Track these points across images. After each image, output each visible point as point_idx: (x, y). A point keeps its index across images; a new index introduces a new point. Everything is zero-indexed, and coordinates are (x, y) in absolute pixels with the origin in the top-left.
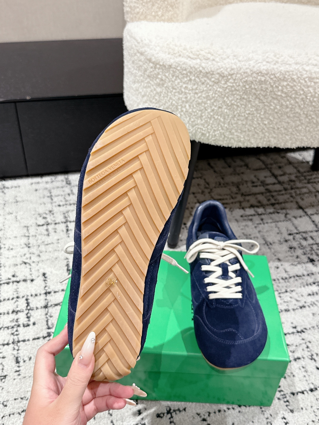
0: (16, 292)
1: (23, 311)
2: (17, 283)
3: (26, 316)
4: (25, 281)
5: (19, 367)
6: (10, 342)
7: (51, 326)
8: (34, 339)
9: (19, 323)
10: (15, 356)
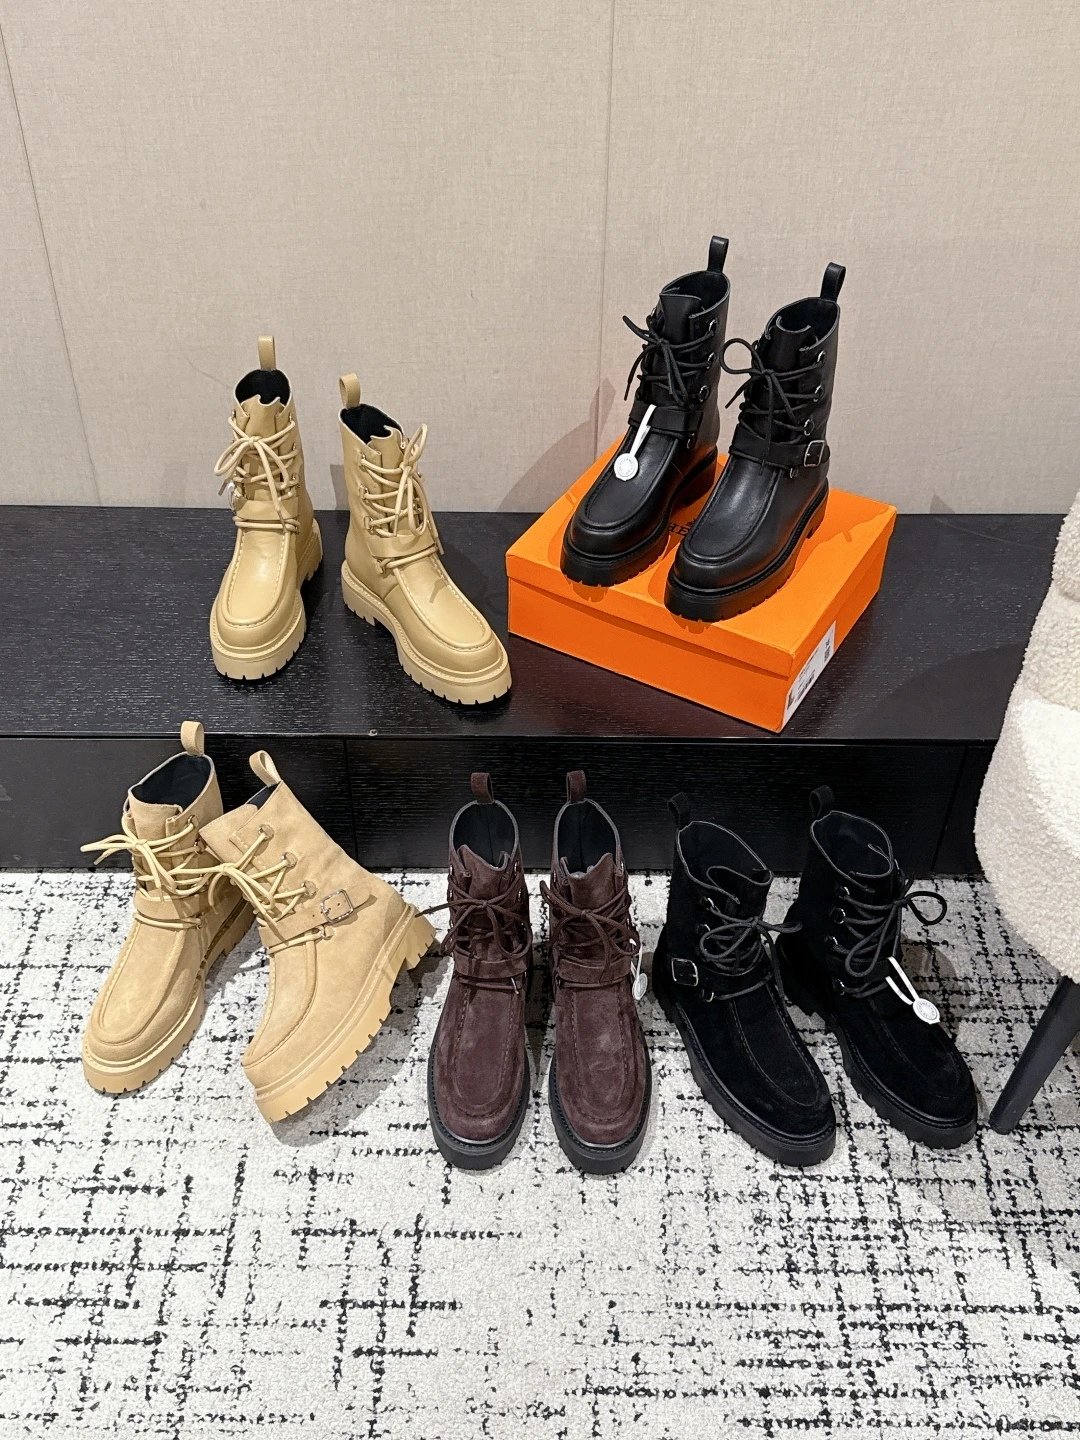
0: (122, 1216)
1: (121, 1269)
2: (128, 1192)
3: (125, 1283)
4: (147, 1189)
5: (82, 1399)
6: (82, 1340)
7: (165, 1319)
8: (127, 1342)
9: (109, 1296)
10: (81, 1374)
